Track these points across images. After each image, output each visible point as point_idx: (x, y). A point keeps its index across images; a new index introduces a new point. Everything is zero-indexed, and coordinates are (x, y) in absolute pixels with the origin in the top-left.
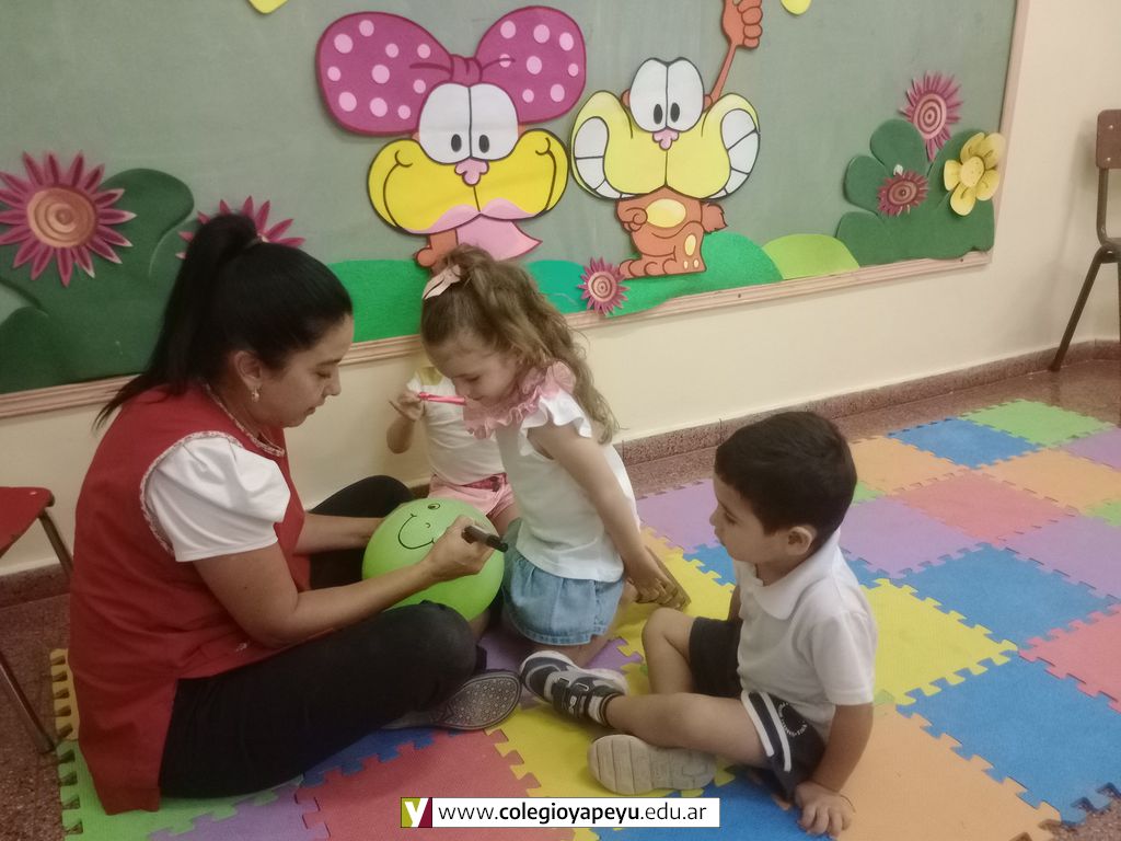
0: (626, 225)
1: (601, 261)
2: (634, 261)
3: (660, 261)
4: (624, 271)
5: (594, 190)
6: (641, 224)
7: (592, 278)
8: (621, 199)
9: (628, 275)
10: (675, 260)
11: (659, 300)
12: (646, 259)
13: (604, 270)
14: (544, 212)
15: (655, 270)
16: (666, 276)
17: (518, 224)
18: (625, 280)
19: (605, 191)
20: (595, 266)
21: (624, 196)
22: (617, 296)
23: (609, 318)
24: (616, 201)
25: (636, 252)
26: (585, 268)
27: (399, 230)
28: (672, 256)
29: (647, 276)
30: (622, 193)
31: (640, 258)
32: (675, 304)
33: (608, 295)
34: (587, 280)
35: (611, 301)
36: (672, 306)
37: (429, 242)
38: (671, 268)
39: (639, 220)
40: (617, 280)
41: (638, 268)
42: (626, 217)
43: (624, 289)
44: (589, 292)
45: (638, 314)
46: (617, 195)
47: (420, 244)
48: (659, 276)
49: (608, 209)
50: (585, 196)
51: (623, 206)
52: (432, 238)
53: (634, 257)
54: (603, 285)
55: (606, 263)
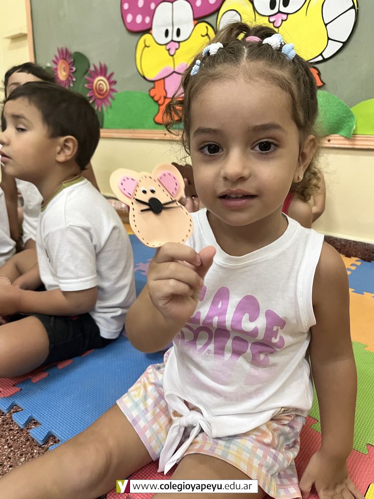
27: (145, 78)
37: (154, 85)
52: (156, 83)
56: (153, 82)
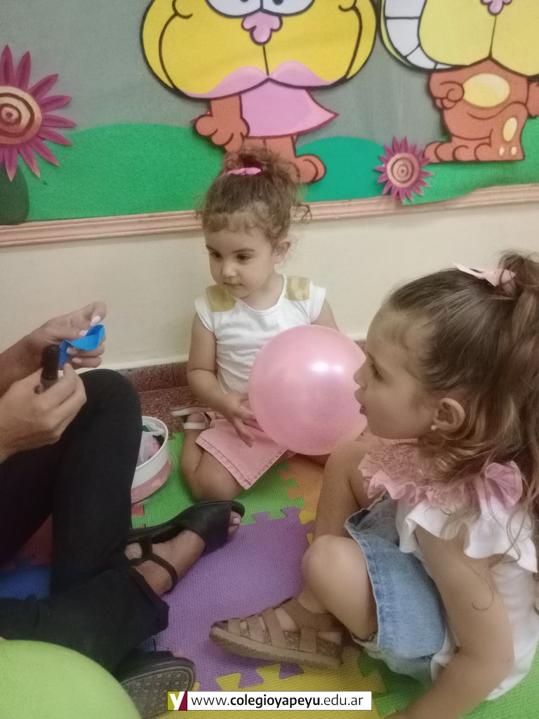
0: (438, 103)
1: (405, 141)
2: (442, 143)
3: (473, 145)
4: (430, 154)
5: (405, 58)
6: (456, 102)
7: (393, 160)
8: (435, 70)
9: (433, 159)
10: (489, 145)
11: (466, 190)
12: (456, 142)
13: (406, 150)
14: (343, 81)
15: (464, 155)
16: (477, 162)
17: (312, 93)
18: (431, 164)
19: (418, 59)
20: (397, 147)
21: (439, 66)
22: (419, 182)
23: (407, 206)
24: (429, 73)
25: (446, 133)
26: (386, 149)
27: (176, 92)
28: (487, 141)
29: (455, 162)
30: (437, 63)
31: (449, 140)
32: (482, 195)
33: (409, 180)
34: (386, 161)
35: (410, 188)
36: (479, 197)
37: (210, 108)
38: (484, 154)
39: (453, 96)
40: (420, 164)
41: (446, 152)
42: (438, 91)
43: (426, 174)
44: (387, 176)
45: (440, 204)
46: (430, 65)
47: (200, 110)
48: (470, 162)
49: (418, 82)
50: (393, 64)
51: (436, 78)
52: (214, 104)
53: (443, 139)
54: (405, 169)
55: (410, 143)
56: (207, 102)
